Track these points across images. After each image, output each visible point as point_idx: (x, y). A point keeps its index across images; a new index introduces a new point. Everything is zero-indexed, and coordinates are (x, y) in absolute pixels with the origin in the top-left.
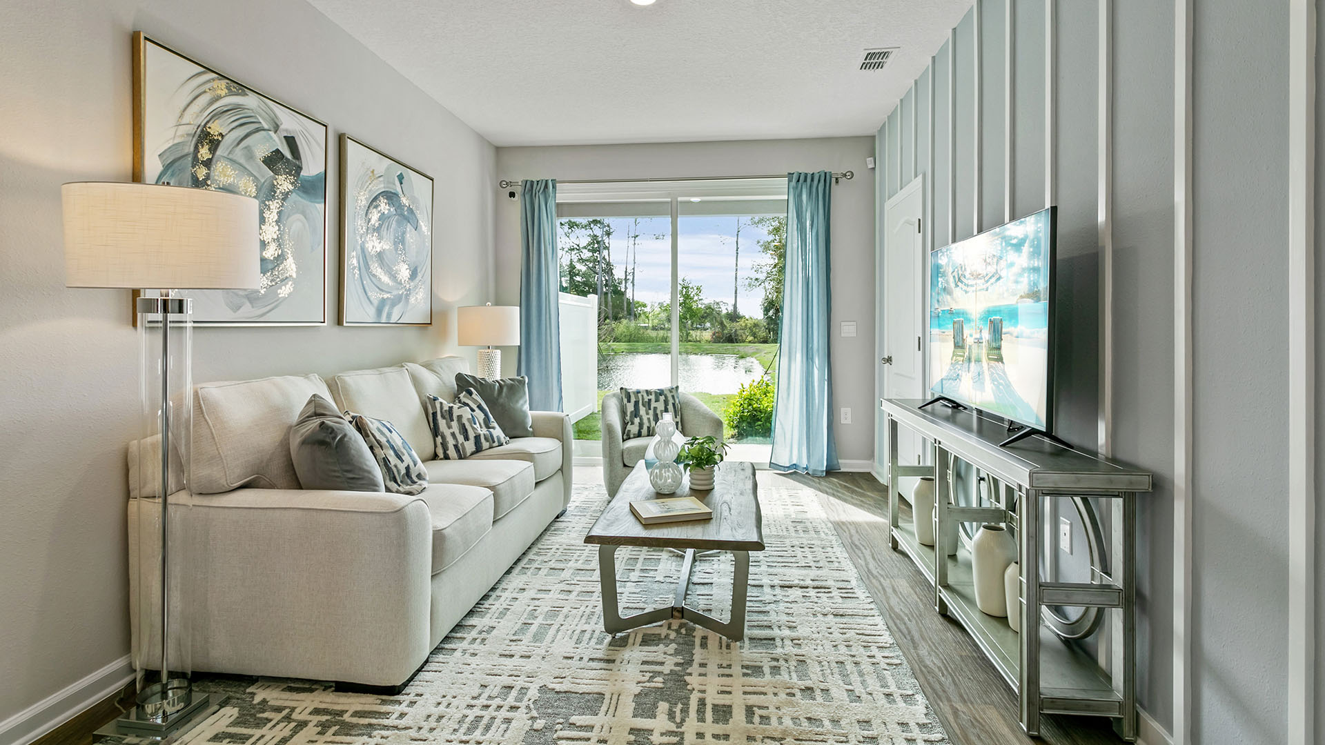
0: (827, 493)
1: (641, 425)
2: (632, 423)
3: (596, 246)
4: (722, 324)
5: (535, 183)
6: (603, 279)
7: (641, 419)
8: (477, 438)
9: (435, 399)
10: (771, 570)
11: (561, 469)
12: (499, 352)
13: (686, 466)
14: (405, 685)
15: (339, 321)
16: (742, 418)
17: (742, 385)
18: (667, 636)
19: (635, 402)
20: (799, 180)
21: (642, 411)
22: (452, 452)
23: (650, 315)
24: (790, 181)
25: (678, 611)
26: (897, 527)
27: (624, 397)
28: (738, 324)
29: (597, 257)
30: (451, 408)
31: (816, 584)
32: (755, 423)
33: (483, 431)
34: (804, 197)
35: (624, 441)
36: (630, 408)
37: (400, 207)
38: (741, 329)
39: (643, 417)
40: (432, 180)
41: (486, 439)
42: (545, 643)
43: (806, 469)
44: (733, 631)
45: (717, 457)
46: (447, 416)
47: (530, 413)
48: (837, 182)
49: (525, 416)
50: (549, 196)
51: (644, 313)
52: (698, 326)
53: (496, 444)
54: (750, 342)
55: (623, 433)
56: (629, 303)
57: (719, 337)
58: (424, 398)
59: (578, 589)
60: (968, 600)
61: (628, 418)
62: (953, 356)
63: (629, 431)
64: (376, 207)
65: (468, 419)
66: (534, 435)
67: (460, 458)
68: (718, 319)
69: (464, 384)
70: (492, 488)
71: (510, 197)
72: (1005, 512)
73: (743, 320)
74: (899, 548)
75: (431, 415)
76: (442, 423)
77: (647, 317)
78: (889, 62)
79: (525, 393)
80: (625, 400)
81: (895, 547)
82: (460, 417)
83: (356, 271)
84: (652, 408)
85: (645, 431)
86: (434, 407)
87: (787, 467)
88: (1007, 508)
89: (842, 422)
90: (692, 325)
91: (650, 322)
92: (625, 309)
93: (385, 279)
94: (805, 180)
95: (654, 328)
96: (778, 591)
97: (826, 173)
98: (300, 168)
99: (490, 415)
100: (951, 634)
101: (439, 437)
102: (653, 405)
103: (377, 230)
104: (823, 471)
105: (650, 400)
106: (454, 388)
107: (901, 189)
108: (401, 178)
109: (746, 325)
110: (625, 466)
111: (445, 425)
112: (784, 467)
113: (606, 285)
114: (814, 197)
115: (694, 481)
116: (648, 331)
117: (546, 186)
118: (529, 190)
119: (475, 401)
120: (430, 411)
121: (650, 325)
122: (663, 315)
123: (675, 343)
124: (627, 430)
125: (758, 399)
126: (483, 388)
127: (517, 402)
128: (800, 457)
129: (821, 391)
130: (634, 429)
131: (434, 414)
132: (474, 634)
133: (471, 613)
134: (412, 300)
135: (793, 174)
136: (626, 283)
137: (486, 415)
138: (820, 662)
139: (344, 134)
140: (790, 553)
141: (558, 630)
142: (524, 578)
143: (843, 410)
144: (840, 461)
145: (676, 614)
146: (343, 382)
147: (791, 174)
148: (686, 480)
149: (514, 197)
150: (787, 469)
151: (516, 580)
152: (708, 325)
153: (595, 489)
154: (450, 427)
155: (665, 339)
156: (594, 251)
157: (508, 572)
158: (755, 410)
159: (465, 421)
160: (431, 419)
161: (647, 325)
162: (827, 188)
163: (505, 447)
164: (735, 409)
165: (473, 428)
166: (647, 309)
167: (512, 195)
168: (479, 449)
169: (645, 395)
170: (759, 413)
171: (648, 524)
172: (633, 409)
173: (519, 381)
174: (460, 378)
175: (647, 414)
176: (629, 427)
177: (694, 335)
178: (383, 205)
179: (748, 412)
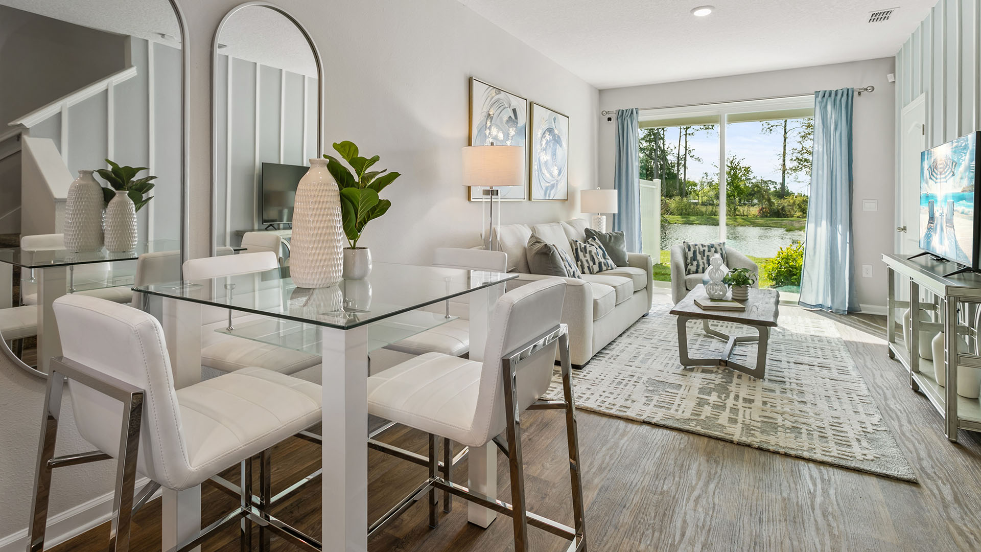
0: (845, 324)
1: (698, 266)
2: (692, 264)
3: (653, 137)
4: (769, 200)
5: (625, 111)
6: (659, 164)
7: (698, 262)
8: (600, 263)
9: (576, 241)
10: (788, 355)
11: (646, 288)
12: (605, 217)
13: (729, 285)
14: (584, 366)
15: (530, 199)
16: (779, 273)
17: (781, 249)
18: (717, 372)
19: (694, 251)
20: (825, 96)
21: (699, 257)
22: (586, 270)
23: (700, 193)
24: (817, 97)
25: (724, 362)
26: (893, 342)
27: (686, 248)
28: (785, 201)
29: (653, 146)
30: (585, 246)
31: (820, 365)
32: (791, 277)
33: (603, 260)
34: (829, 107)
35: (686, 275)
36: (690, 254)
37: (554, 135)
38: (789, 205)
39: (700, 261)
40: (568, 117)
41: (605, 265)
42: (647, 364)
43: (830, 308)
44: (758, 373)
45: (750, 282)
46: (584, 251)
47: (627, 253)
48: (859, 93)
49: (625, 254)
50: (634, 119)
51: (695, 191)
52: (746, 202)
53: (610, 268)
54: (798, 217)
55: (686, 271)
56: (681, 183)
57: (767, 212)
58: (570, 241)
59: (662, 347)
60: (932, 380)
61: (689, 261)
62: (929, 223)
63: (690, 269)
64: (544, 138)
65: (595, 253)
66: (630, 266)
67: (591, 274)
68: (766, 197)
69: (589, 234)
70: (614, 287)
71: (608, 120)
72: (968, 327)
73: (791, 197)
74: (895, 358)
75: (575, 250)
76: (581, 254)
77: (697, 195)
78: (891, 16)
79: (624, 241)
80: (687, 250)
81: (892, 356)
82: (590, 252)
83: (537, 172)
84: (706, 255)
85: (700, 269)
86: (576, 245)
87: (813, 306)
88: (969, 325)
89: (863, 276)
90: (740, 202)
91: (700, 198)
92: (678, 188)
93: (548, 175)
94: (830, 96)
95: (703, 204)
96: (792, 364)
97: (848, 89)
98: (517, 123)
99: (606, 252)
100: (917, 399)
101: (580, 262)
102: (707, 253)
103: (545, 149)
104: (845, 311)
105: (704, 250)
106: (584, 237)
107: (913, 100)
108: (555, 119)
109: (794, 203)
110: (687, 289)
111: (583, 256)
112: (811, 305)
113: (661, 169)
114: (838, 106)
115: (735, 294)
116: (698, 206)
117: (632, 113)
118: (621, 116)
119: (597, 244)
120: (574, 248)
121: (700, 201)
122: (712, 193)
123: (723, 217)
124: (688, 268)
125: (795, 259)
126: (601, 237)
127: (620, 246)
128: (825, 299)
129: (844, 251)
130: (693, 268)
131: (577, 249)
132: (609, 356)
133: (604, 349)
134: (559, 187)
135: (819, 92)
136: (678, 166)
137: (603, 251)
138: (814, 395)
139: (533, 102)
140: (806, 350)
141: (653, 361)
142: (629, 341)
143: (865, 267)
144: (861, 305)
145: (722, 363)
146: (537, 228)
147: (817, 93)
148: (729, 294)
149: (611, 120)
150: (813, 307)
151: (624, 340)
152: (756, 201)
153: (665, 305)
154: (585, 257)
155: (715, 214)
156: (650, 141)
157: (620, 336)
158: (791, 267)
159: (593, 254)
160: (575, 252)
161: (697, 201)
162: (850, 100)
163: (614, 270)
164: (774, 266)
165: (598, 258)
166: (698, 188)
167: (609, 119)
168: (600, 270)
169: (701, 247)
170: (795, 270)
171: (706, 308)
172: (692, 256)
173: (620, 234)
174: (587, 230)
175: (702, 259)
176: (689, 267)
177: (741, 210)
178: (547, 135)
179: (785, 268)
